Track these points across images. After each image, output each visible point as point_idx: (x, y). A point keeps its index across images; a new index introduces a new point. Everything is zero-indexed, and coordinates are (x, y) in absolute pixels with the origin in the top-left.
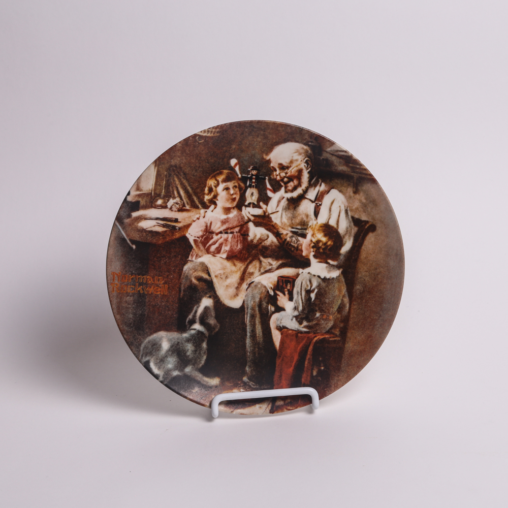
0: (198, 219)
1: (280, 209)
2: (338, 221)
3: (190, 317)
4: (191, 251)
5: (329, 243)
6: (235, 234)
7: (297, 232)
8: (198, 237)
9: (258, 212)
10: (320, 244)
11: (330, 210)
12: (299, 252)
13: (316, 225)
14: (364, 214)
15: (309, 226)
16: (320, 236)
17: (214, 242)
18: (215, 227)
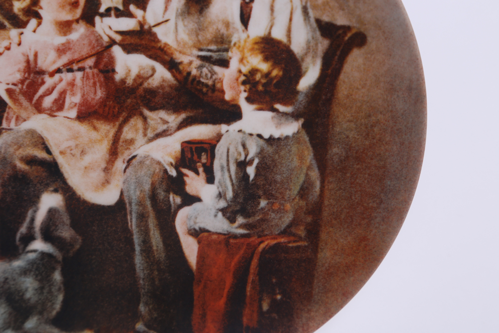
0: (8, 49)
1: (172, 14)
2: (289, 31)
3: (23, 229)
4: (4, 111)
5: (275, 73)
6: (88, 70)
7: (211, 57)
8: (14, 84)
9: (127, 24)
10: (258, 77)
11: (272, 9)
12: (216, 93)
13: (245, 41)
14: (341, 12)
15: (232, 44)
16: (258, 62)
17: (48, 90)
18: (45, 61)
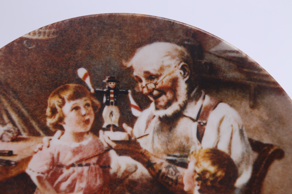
0: (41, 149)
1: (150, 131)
2: (230, 146)
4: (34, 191)
5: (219, 174)
6: (92, 166)
7: (175, 160)
8: (43, 173)
9: (120, 136)
10: (207, 176)
11: (219, 130)
12: (178, 186)
13: (200, 151)
14: (266, 135)
15: (191, 152)
16: (208, 166)
17: (65, 178)
18: (64, 158)
